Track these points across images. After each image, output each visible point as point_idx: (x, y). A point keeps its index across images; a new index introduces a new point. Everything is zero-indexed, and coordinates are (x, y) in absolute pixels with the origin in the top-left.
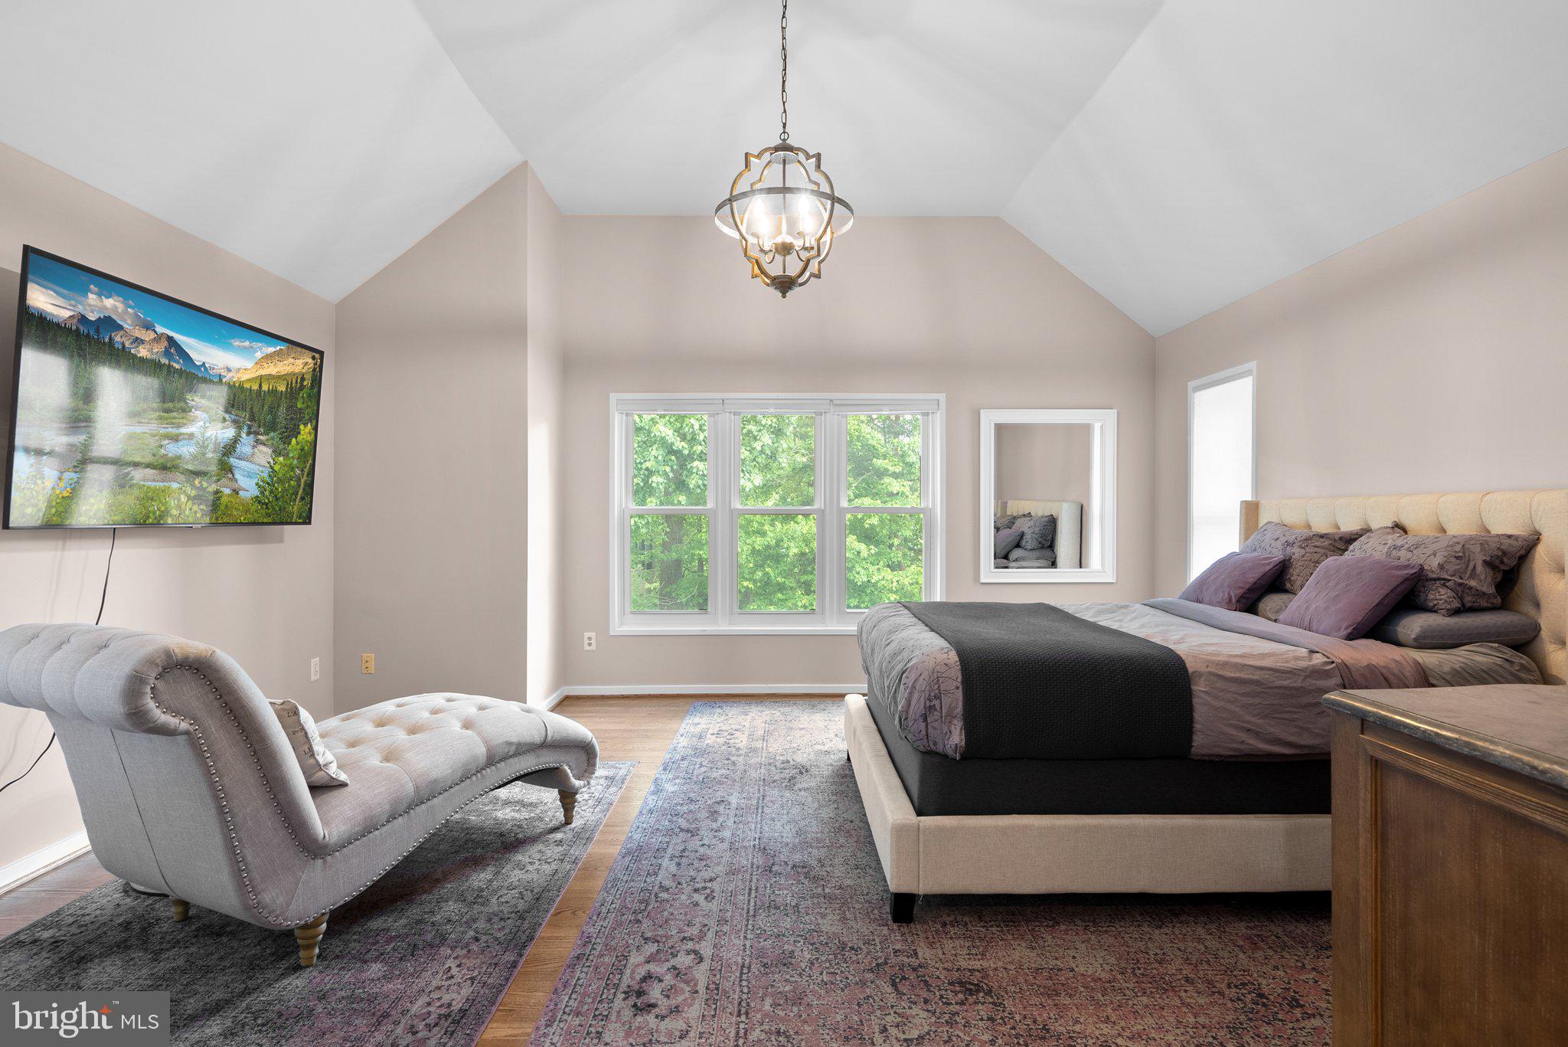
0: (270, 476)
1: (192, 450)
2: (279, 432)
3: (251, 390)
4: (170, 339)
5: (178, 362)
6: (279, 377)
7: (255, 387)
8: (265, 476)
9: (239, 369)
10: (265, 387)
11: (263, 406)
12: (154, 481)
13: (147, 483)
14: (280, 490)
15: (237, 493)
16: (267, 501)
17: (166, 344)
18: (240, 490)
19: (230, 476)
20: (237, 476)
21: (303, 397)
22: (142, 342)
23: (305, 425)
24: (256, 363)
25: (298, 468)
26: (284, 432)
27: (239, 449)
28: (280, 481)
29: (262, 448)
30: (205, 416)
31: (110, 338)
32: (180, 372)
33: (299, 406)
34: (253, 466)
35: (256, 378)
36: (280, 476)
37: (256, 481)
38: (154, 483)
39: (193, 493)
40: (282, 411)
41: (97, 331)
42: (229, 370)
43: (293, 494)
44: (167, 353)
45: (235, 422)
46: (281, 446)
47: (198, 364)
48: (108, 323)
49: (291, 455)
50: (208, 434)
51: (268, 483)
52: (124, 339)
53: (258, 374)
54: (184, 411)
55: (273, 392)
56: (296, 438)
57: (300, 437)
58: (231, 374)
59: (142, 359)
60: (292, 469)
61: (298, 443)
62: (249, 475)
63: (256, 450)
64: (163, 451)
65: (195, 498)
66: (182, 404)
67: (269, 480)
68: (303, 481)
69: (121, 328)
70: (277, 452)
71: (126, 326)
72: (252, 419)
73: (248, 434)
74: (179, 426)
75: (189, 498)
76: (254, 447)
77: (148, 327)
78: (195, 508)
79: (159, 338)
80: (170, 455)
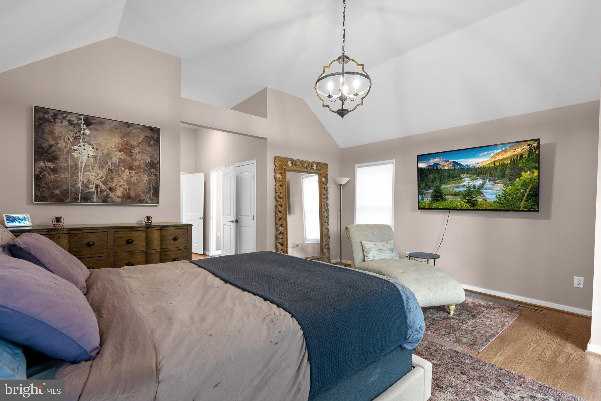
0: (503, 194)
1: (464, 189)
2: (507, 178)
3: (489, 167)
4: (454, 162)
5: (457, 167)
6: (505, 159)
7: (492, 165)
8: (501, 194)
9: (483, 162)
10: (497, 164)
11: (497, 171)
12: (452, 198)
13: (450, 199)
14: (510, 198)
15: (486, 200)
16: (502, 202)
17: (453, 163)
18: (487, 199)
19: (482, 195)
20: (485, 195)
21: (522, 162)
22: (445, 165)
23: (525, 172)
24: (491, 158)
25: (522, 189)
26: (510, 177)
27: (485, 186)
28: (509, 195)
29: (497, 184)
30: (468, 179)
31: (437, 168)
32: (458, 169)
33: (520, 166)
34: (493, 191)
35: (492, 162)
36: (510, 193)
37: (495, 196)
38: (452, 199)
39: (466, 201)
40: (508, 170)
41: (433, 167)
42: (478, 163)
43: (519, 199)
44: (453, 166)
45: (482, 178)
46: (509, 182)
47: (465, 165)
48: (436, 164)
49: (516, 185)
50: (471, 184)
51: (502, 196)
52: (440, 166)
53: (493, 161)
54: (460, 179)
55: (503, 165)
56: (519, 178)
57: (521, 178)
58: (479, 165)
59: (446, 170)
60: (518, 190)
61: (521, 180)
62: (491, 194)
63: (494, 186)
64: (454, 191)
65: (467, 202)
66: (460, 178)
67: (503, 195)
68: (526, 194)
69: (439, 164)
70: (506, 185)
71: (440, 163)
72: (491, 175)
73: (489, 181)
74: (459, 184)
75: (465, 202)
76: (493, 185)
77: (447, 161)
78: (467, 205)
79: (450, 163)
80: (457, 191)
